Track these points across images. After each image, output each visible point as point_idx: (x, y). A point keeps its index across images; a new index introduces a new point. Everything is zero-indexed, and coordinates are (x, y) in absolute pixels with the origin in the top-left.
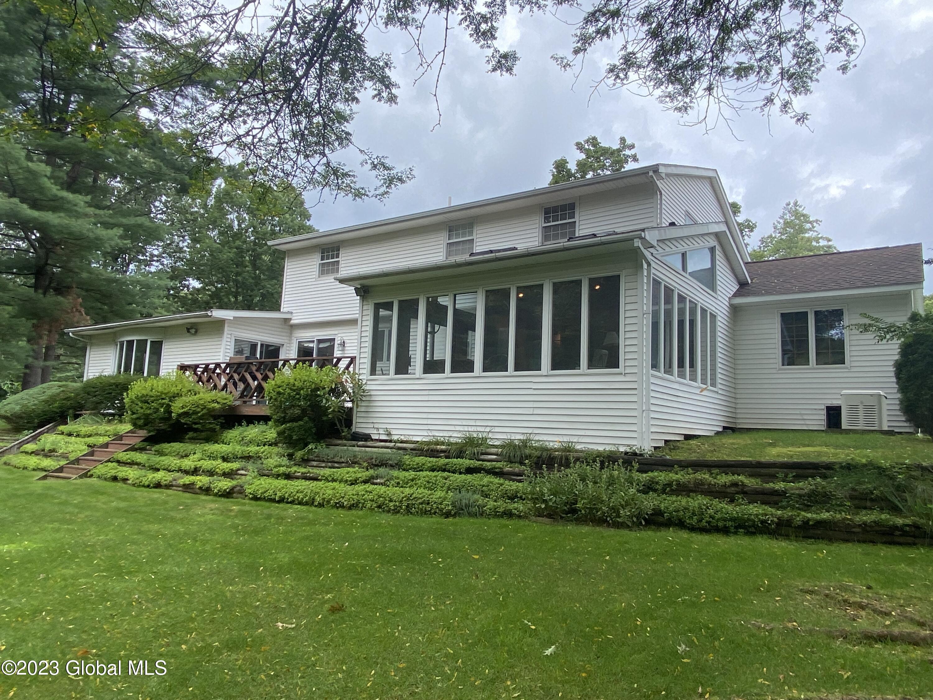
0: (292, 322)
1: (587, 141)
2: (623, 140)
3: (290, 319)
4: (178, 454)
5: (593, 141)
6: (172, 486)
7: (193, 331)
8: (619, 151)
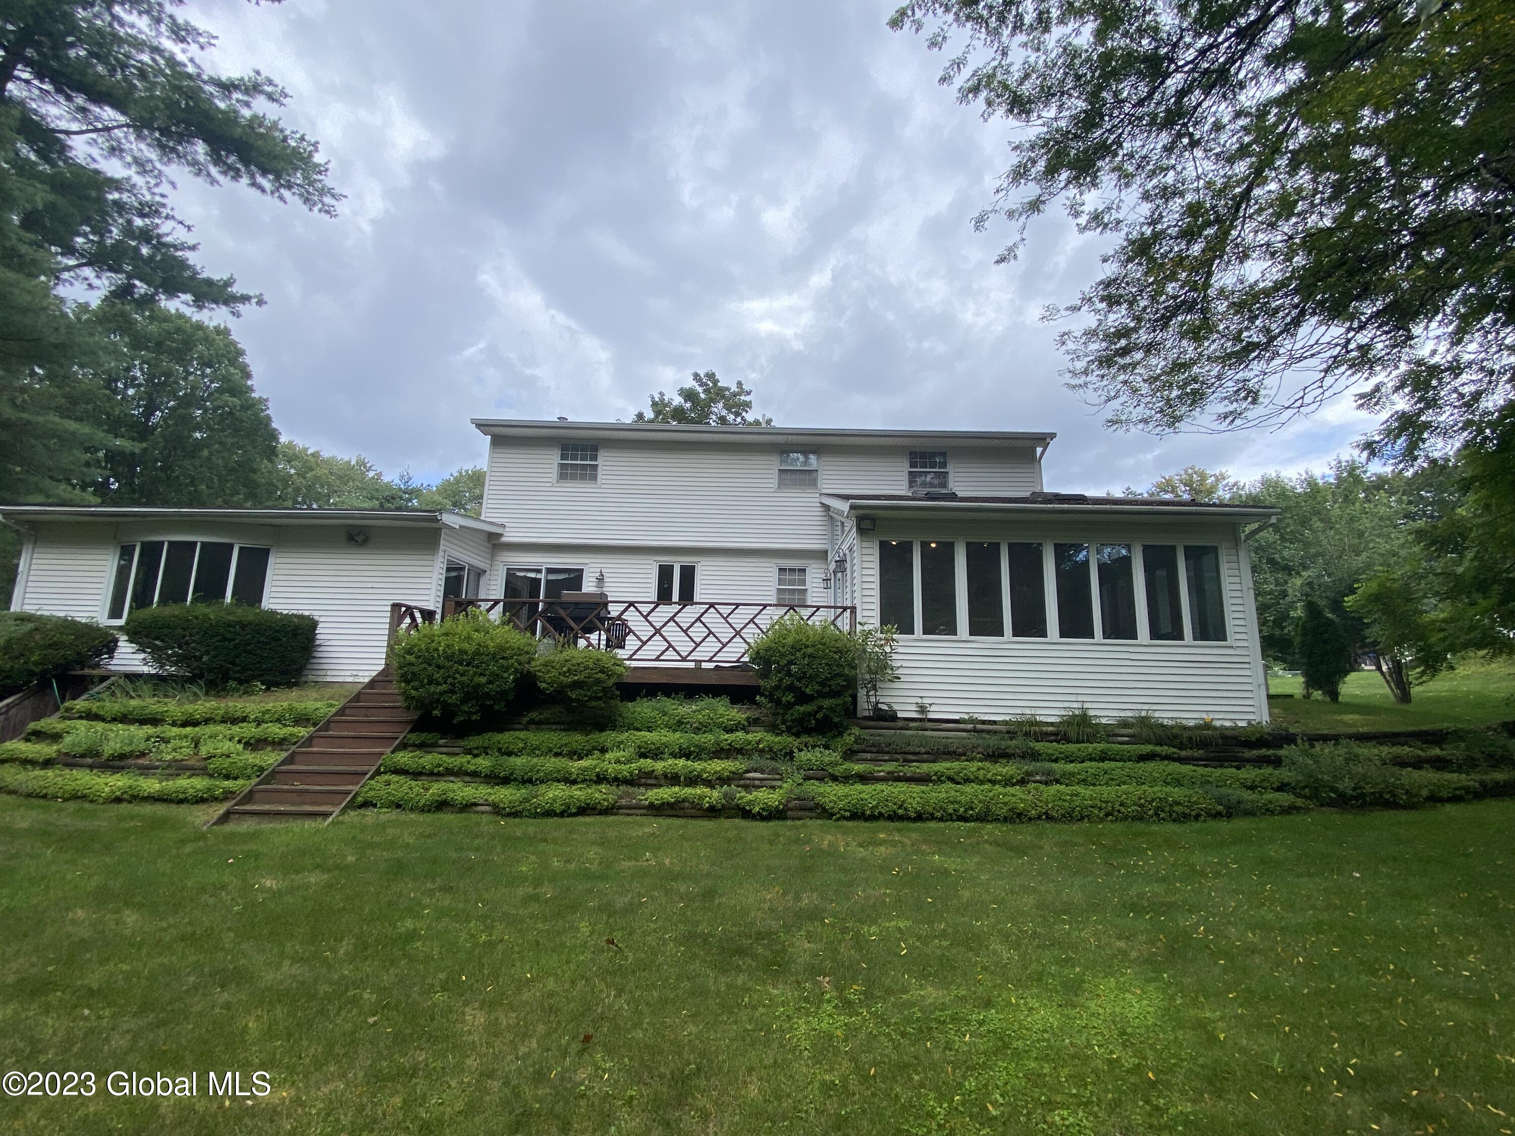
0: (504, 539)
1: (707, 375)
2: (740, 384)
3: (501, 535)
4: (550, 750)
5: (711, 376)
6: (620, 808)
7: (360, 539)
8: (735, 395)
